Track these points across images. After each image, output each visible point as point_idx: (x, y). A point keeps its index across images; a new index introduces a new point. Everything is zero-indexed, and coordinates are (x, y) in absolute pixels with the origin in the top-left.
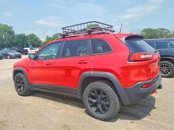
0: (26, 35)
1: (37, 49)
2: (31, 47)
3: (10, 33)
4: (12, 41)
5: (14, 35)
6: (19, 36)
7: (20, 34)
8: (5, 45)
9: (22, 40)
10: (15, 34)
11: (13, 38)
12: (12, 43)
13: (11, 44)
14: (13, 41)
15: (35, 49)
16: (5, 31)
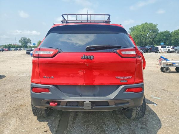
0: (170, 32)
1: (170, 47)
2: (163, 45)
3: (154, 31)
4: (154, 39)
5: (158, 33)
6: (163, 33)
7: (163, 31)
8: (148, 43)
9: (165, 37)
10: (159, 31)
11: (156, 35)
12: (155, 41)
13: (153, 42)
14: (156, 39)
15: (168, 47)
16: (149, 30)
